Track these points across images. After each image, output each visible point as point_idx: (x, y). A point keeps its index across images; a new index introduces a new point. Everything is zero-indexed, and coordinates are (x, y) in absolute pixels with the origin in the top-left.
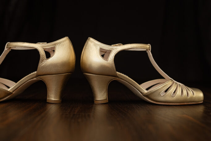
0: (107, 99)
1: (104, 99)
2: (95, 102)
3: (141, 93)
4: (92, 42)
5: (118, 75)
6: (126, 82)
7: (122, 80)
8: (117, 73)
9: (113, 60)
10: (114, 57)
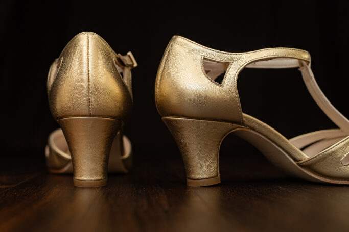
0: (217, 176)
1: (212, 175)
2: (191, 184)
3: (295, 159)
4: (182, 45)
5: (244, 119)
6: (260, 135)
7: (252, 131)
8: (244, 114)
9: (235, 84)
10: (236, 78)
